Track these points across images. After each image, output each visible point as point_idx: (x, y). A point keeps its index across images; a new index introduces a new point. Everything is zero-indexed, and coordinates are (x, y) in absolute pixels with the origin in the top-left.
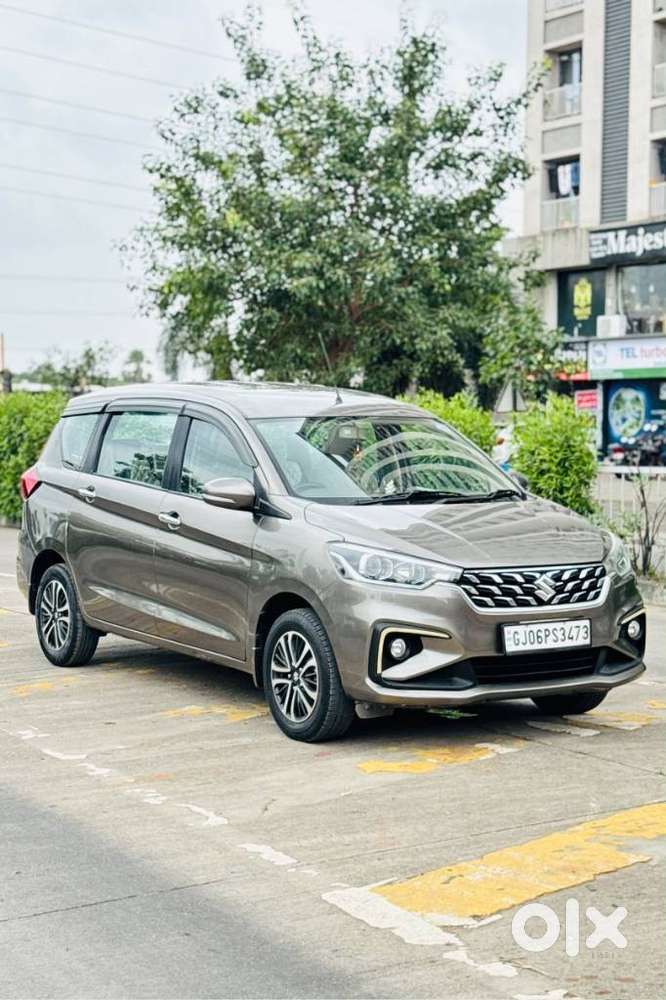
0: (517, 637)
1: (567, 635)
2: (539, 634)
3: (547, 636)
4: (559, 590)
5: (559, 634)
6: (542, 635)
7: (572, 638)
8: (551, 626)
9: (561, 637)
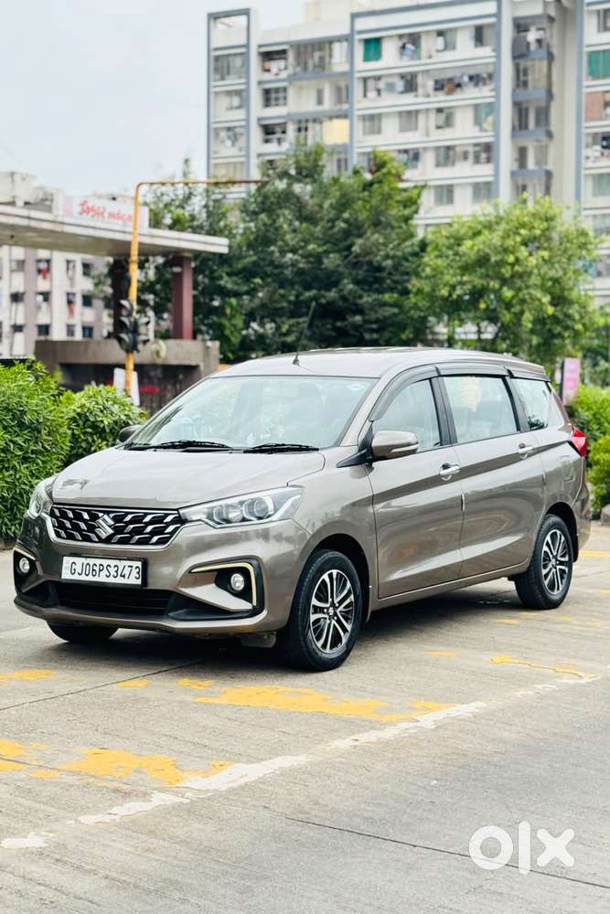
0: (74, 566)
1: (119, 574)
2: (95, 568)
3: (100, 571)
4: (118, 530)
5: (112, 571)
6: (97, 569)
7: (124, 576)
8: (105, 562)
9: (113, 573)
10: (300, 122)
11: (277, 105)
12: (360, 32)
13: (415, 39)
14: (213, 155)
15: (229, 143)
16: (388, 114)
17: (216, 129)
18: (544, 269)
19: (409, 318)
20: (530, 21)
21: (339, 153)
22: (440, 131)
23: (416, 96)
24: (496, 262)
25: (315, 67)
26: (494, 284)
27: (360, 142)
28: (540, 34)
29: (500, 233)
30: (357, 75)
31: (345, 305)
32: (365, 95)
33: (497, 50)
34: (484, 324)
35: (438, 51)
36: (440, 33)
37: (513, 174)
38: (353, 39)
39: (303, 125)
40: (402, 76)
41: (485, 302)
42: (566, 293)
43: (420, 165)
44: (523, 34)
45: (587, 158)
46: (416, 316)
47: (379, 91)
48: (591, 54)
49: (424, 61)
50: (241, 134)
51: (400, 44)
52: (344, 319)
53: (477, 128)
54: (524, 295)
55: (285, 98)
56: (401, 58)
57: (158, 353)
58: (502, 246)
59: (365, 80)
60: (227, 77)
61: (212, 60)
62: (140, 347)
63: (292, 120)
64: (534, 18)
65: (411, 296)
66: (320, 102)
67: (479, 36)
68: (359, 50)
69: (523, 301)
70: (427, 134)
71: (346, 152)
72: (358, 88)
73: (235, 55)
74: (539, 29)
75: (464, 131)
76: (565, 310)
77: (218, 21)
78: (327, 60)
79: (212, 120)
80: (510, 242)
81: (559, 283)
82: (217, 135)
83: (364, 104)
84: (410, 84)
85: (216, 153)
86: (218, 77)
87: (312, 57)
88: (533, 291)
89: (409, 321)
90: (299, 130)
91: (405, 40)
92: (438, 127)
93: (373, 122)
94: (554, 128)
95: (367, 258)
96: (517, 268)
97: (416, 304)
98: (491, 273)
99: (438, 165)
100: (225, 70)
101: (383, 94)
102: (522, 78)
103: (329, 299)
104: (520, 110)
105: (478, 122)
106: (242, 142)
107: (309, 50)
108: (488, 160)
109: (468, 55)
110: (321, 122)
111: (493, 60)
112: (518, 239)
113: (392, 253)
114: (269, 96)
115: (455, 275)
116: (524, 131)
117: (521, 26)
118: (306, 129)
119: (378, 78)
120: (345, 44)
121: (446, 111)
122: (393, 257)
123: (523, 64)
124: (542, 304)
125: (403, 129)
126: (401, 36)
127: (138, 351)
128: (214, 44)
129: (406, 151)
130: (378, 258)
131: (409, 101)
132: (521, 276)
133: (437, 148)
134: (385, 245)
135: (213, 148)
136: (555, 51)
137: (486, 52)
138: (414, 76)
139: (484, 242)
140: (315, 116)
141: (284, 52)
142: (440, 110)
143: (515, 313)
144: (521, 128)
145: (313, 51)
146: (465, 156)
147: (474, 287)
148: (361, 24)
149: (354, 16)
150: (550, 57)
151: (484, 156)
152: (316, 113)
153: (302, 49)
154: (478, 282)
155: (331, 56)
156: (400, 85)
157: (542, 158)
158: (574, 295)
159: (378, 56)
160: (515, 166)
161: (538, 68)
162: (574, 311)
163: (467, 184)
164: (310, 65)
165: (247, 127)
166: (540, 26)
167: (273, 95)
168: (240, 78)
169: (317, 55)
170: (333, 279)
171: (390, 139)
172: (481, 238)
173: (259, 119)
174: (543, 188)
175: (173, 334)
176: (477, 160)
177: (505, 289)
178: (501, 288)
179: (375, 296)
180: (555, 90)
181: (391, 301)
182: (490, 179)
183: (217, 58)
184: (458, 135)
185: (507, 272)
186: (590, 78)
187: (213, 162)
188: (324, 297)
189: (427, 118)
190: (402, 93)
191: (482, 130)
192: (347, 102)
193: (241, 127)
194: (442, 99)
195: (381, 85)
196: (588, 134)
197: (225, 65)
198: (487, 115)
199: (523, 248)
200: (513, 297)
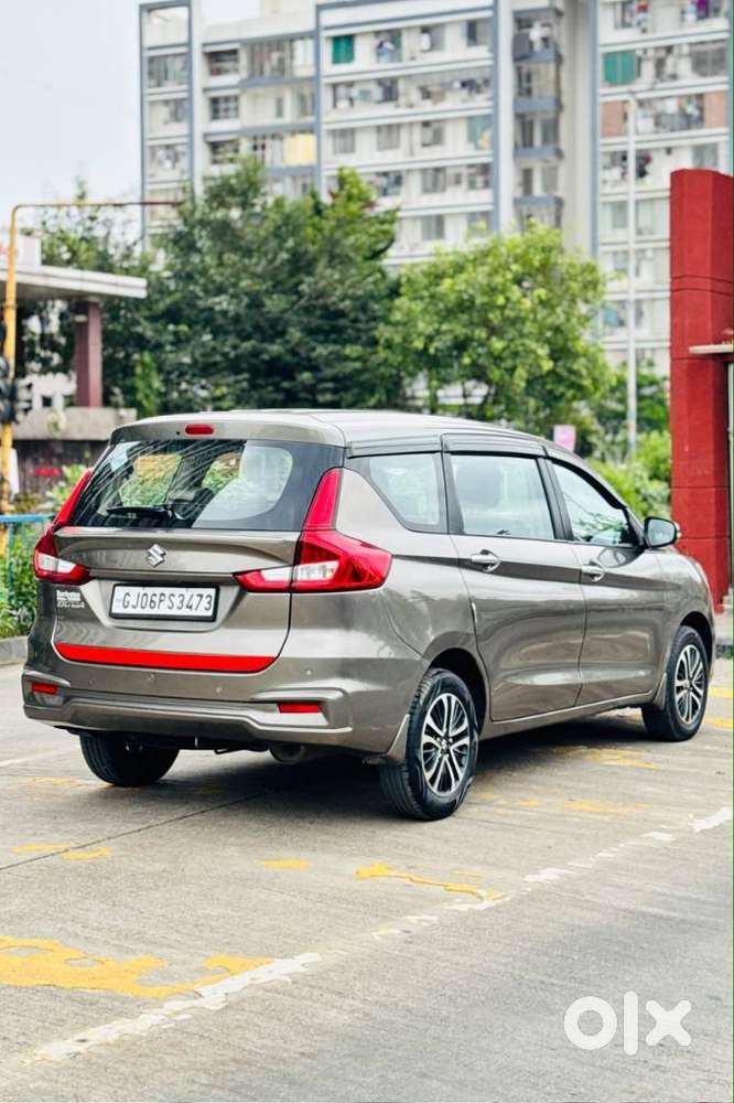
10: (255, 138)
11: (227, 117)
12: (327, 28)
13: (395, 36)
14: (148, 179)
15: (168, 164)
16: (364, 129)
17: (152, 147)
18: (542, 313)
19: (376, 377)
20: (533, 15)
21: (304, 176)
22: (426, 149)
23: (398, 106)
24: (483, 304)
25: (273, 70)
26: (481, 333)
27: (328, 163)
28: (545, 32)
29: (486, 269)
30: (324, 81)
31: (295, 360)
32: (335, 106)
33: (494, 50)
34: (470, 384)
35: (423, 51)
36: (425, 30)
37: (516, 202)
38: (318, 35)
39: (259, 142)
40: (380, 82)
41: (470, 356)
42: (570, 344)
43: (403, 190)
44: (525, 31)
45: (605, 182)
46: (387, 374)
47: (351, 100)
48: (608, 57)
49: (406, 62)
50: (184, 153)
51: (377, 42)
52: (292, 378)
53: (472, 146)
54: (516, 346)
55: (237, 109)
56: (378, 61)
57: (56, 425)
58: (489, 285)
59: (335, 86)
60: (165, 83)
61: (146, 62)
62: (20, 416)
63: (247, 136)
64: (537, 12)
65: (380, 348)
66: (280, 113)
67: (473, 32)
68: (327, 50)
69: (516, 354)
70: (411, 153)
71: (312, 175)
72: (326, 97)
73: (175, 55)
74: (544, 25)
75: (457, 149)
76: (568, 365)
77: (153, 13)
78: (287, 62)
79: (147, 136)
80: (498, 279)
81: (562, 332)
82: (153, 154)
83: (333, 116)
84: (390, 91)
85: (152, 176)
86: (153, 82)
87: (269, 58)
88: (527, 342)
89: (378, 382)
90: (255, 148)
91: (382, 38)
92: (424, 145)
93: (346, 137)
94: (564, 145)
95: (321, 301)
96: (508, 312)
97: (386, 360)
98: (476, 320)
99: (426, 190)
100: (163, 75)
101: (357, 103)
102: (525, 84)
103: (275, 354)
104: (524, 123)
105: (473, 137)
106: (183, 163)
107: (266, 49)
108: (487, 185)
109: (460, 57)
110: (281, 139)
111: (489, 62)
112: (509, 276)
113: (350, 292)
114: (217, 107)
115: (431, 323)
116: (528, 150)
117: (523, 21)
118: (263, 147)
119: (350, 84)
120: (310, 43)
121: (436, 125)
122: (354, 298)
123: (525, 66)
124: (538, 357)
125: (381, 147)
126: (377, 33)
127: (17, 423)
128: (148, 42)
129: (385, 174)
130: (334, 299)
131: (388, 113)
132: (513, 322)
133: (424, 171)
134: (341, 282)
135: (148, 171)
136: (564, 51)
137: (480, 53)
138: (394, 81)
139: (466, 282)
140: (273, 131)
141: (234, 52)
142: (426, 124)
143: (506, 370)
144: (525, 145)
145: (270, 51)
146: (458, 180)
147: (456, 337)
148: (330, 18)
149: (320, 8)
150: (559, 59)
151: (480, 180)
152: (275, 127)
153: (257, 48)
154: (460, 331)
155: (292, 57)
156: (377, 93)
157: (550, 182)
158: (580, 345)
159: (350, 57)
160: (519, 193)
161: (544, 73)
162: (580, 365)
163: (461, 214)
164: (267, 68)
165: (191, 145)
166: (544, 21)
167: (222, 106)
168: (181, 84)
169: (275, 56)
170: (280, 328)
171: (367, 159)
172: (463, 276)
173: (206, 135)
174: (553, 218)
175: (77, 400)
176: (472, 185)
177: (494, 339)
178: (488, 338)
179: (332, 348)
180: (565, 99)
181: (354, 355)
182: (489, 208)
183: (152, 60)
184: (449, 154)
185: (494, 317)
186: (607, 84)
187: (148, 187)
188: (265, 351)
189: (411, 134)
190: (379, 102)
191: (478, 147)
192: (312, 114)
193: (183, 144)
194: (428, 110)
195: (355, 92)
196: (605, 154)
197: (162, 68)
198: (484, 129)
199: (515, 288)
200: (504, 349)
